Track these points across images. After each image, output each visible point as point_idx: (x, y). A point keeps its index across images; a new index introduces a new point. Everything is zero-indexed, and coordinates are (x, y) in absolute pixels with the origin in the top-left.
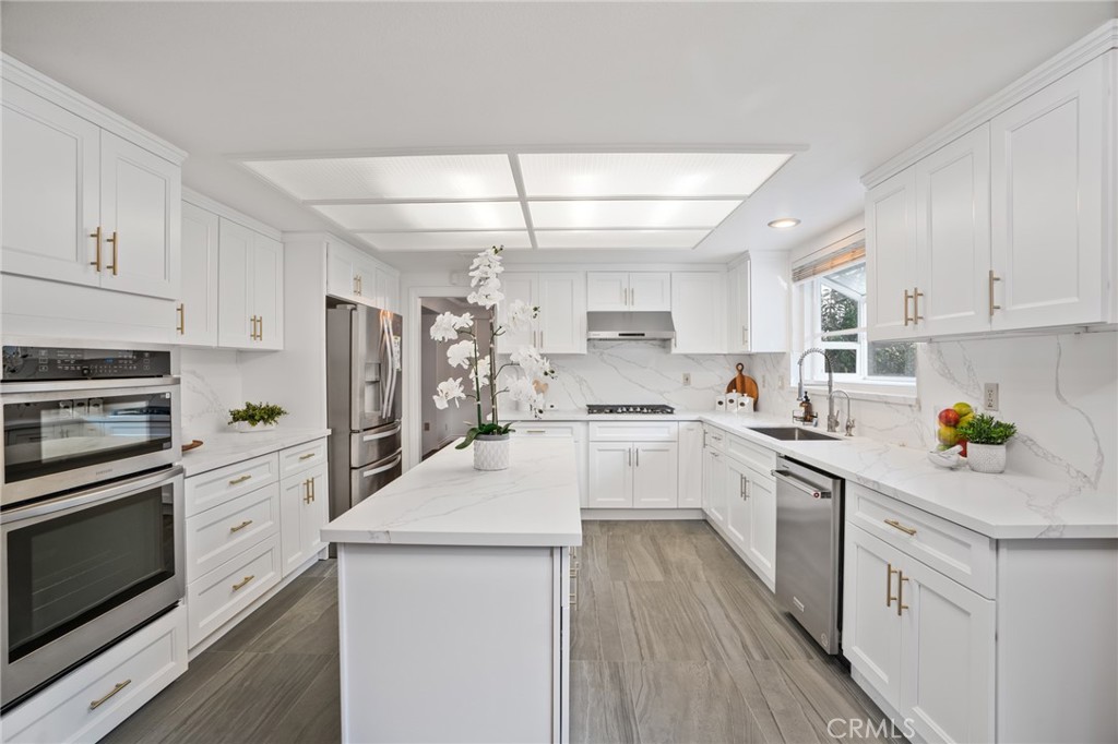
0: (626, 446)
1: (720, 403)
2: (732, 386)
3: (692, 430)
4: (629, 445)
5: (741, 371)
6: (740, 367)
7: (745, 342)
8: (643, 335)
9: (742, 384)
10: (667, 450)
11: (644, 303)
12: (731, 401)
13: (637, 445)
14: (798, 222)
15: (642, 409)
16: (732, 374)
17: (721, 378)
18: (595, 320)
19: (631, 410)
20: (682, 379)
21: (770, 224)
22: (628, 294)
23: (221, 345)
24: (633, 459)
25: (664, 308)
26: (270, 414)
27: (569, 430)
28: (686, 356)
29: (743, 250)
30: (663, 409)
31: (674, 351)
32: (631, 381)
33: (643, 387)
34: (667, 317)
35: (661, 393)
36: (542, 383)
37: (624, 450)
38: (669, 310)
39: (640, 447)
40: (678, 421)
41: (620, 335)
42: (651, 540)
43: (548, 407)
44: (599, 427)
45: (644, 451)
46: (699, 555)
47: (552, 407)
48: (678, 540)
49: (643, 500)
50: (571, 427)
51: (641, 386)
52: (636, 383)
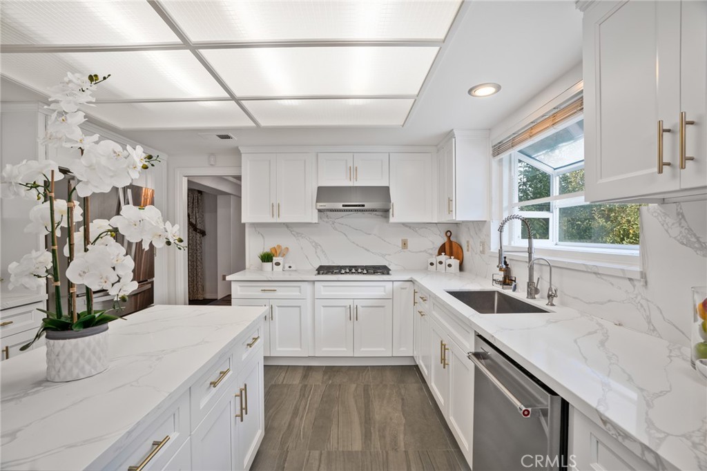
0: (348, 303)
1: (432, 264)
2: (442, 250)
3: (405, 288)
4: (350, 302)
5: (449, 237)
6: (449, 234)
7: (450, 211)
8: (363, 206)
9: (450, 248)
10: (382, 307)
11: (366, 180)
12: (441, 263)
13: (357, 302)
14: (498, 88)
15: (363, 270)
16: (441, 240)
17: (433, 243)
18: (324, 193)
19: (354, 271)
20: (400, 244)
21: (470, 91)
22: (353, 171)
24: (353, 315)
25: (385, 184)
27: (298, 288)
28: (404, 224)
29: (450, 129)
30: (384, 270)
31: (392, 220)
32: (357, 245)
33: (368, 251)
34: (385, 191)
35: (383, 256)
36: (283, 247)
37: (345, 307)
38: (387, 185)
39: (359, 303)
40: (393, 281)
41: (343, 206)
42: (364, 390)
43: (287, 268)
44: (324, 286)
45: (362, 307)
46: (403, 411)
47: (290, 267)
48: (388, 391)
49: (362, 349)
50: (299, 287)
51: (366, 249)
52: (363, 247)
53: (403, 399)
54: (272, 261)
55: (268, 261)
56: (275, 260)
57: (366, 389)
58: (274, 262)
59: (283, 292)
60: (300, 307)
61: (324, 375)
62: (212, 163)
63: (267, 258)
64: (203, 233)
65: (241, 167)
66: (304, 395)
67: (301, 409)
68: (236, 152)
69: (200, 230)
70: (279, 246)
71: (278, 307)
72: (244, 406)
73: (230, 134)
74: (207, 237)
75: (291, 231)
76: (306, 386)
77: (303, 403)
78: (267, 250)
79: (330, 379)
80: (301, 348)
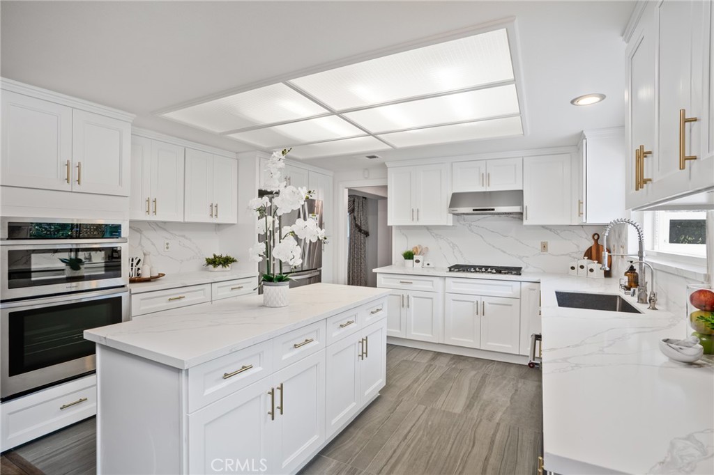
0: (475, 299)
1: (573, 268)
2: (589, 254)
4: (478, 298)
5: (596, 241)
6: (596, 237)
7: (580, 214)
8: (493, 210)
9: (593, 253)
10: (511, 305)
11: (498, 184)
12: (582, 267)
13: (484, 299)
14: (603, 97)
15: (486, 270)
16: (589, 243)
17: (578, 246)
18: (456, 199)
19: (483, 270)
20: (539, 247)
21: (572, 102)
22: (486, 178)
23: (186, 220)
24: (480, 310)
25: (518, 187)
26: (226, 261)
27: (431, 283)
28: (544, 227)
29: (580, 131)
30: (517, 271)
31: (525, 222)
32: (494, 247)
33: (504, 252)
34: (517, 196)
35: (520, 258)
36: (424, 247)
37: (473, 302)
38: (521, 189)
39: (487, 300)
40: (521, 282)
41: (474, 210)
42: (482, 377)
43: (426, 265)
44: (454, 282)
45: (490, 304)
46: (512, 398)
47: (428, 264)
48: (505, 382)
49: (489, 343)
50: (432, 281)
51: (502, 251)
52: (499, 249)
53: (516, 390)
54: (413, 259)
55: (409, 259)
56: (416, 257)
57: (484, 378)
58: (415, 259)
59: (419, 284)
60: (432, 298)
61: (450, 361)
62: (366, 176)
63: (409, 256)
64: (367, 234)
65: (387, 178)
66: (427, 371)
67: (421, 379)
68: (383, 167)
69: (365, 231)
70: (420, 246)
71: (414, 297)
72: (365, 351)
73: (376, 155)
74: (370, 238)
75: (431, 233)
76: (431, 365)
77: (424, 376)
78: (410, 249)
79: (454, 364)
80: (432, 334)
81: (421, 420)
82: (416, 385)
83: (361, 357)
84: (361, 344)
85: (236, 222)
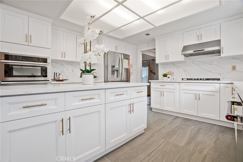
0: (195, 92)
3: (228, 87)
4: (196, 92)
8: (204, 50)
10: (214, 95)
13: (199, 92)
15: (201, 79)
18: (186, 48)
22: (200, 37)
24: (198, 98)
25: (218, 39)
31: (222, 55)
32: (205, 70)
33: (211, 72)
34: (218, 42)
35: (220, 74)
36: (172, 72)
37: (194, 94)
38: (220, 39)
39: (201, 93)
40: (220, 83)
41: (194, 51)
42: (198, 129)
43: (172, 79)
44: (184, 85)
45: (202, 94)
46: (215, 142)
47: (173, 79)
48: (211, 133)
49: (202, 114)
50: (174, 85)
51: (209, 71)
52: (208, 71)
53: (218, 138)
54: (167, 77)
55: (165, 77)
56: (168, 76)
57: (199, 130)
58: (168, 77)
59: (168, 86)
60: (174, 92)
61: (182, 120)
62: (148, 45)
63: (165, 75)
64: (155, 74)
65: (155, 45)
66: (170, 124)
67: (166, 127)
68: (154, 40)
70: (170, 71)
71: (166, 92)
72: (132, 110)
73: (149, 33)
75: (175, 66)
76: (172, 122)
77: (168, 126)
78: (166, 73)
79: (184, 122)
80: (174, 108)
81: (160, 147)
82: (163, 129)
83: (129, 112)
84: (129, 106)
85: (97, 63)
